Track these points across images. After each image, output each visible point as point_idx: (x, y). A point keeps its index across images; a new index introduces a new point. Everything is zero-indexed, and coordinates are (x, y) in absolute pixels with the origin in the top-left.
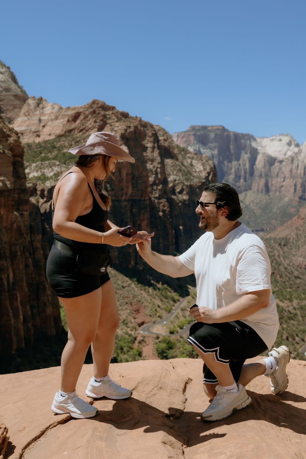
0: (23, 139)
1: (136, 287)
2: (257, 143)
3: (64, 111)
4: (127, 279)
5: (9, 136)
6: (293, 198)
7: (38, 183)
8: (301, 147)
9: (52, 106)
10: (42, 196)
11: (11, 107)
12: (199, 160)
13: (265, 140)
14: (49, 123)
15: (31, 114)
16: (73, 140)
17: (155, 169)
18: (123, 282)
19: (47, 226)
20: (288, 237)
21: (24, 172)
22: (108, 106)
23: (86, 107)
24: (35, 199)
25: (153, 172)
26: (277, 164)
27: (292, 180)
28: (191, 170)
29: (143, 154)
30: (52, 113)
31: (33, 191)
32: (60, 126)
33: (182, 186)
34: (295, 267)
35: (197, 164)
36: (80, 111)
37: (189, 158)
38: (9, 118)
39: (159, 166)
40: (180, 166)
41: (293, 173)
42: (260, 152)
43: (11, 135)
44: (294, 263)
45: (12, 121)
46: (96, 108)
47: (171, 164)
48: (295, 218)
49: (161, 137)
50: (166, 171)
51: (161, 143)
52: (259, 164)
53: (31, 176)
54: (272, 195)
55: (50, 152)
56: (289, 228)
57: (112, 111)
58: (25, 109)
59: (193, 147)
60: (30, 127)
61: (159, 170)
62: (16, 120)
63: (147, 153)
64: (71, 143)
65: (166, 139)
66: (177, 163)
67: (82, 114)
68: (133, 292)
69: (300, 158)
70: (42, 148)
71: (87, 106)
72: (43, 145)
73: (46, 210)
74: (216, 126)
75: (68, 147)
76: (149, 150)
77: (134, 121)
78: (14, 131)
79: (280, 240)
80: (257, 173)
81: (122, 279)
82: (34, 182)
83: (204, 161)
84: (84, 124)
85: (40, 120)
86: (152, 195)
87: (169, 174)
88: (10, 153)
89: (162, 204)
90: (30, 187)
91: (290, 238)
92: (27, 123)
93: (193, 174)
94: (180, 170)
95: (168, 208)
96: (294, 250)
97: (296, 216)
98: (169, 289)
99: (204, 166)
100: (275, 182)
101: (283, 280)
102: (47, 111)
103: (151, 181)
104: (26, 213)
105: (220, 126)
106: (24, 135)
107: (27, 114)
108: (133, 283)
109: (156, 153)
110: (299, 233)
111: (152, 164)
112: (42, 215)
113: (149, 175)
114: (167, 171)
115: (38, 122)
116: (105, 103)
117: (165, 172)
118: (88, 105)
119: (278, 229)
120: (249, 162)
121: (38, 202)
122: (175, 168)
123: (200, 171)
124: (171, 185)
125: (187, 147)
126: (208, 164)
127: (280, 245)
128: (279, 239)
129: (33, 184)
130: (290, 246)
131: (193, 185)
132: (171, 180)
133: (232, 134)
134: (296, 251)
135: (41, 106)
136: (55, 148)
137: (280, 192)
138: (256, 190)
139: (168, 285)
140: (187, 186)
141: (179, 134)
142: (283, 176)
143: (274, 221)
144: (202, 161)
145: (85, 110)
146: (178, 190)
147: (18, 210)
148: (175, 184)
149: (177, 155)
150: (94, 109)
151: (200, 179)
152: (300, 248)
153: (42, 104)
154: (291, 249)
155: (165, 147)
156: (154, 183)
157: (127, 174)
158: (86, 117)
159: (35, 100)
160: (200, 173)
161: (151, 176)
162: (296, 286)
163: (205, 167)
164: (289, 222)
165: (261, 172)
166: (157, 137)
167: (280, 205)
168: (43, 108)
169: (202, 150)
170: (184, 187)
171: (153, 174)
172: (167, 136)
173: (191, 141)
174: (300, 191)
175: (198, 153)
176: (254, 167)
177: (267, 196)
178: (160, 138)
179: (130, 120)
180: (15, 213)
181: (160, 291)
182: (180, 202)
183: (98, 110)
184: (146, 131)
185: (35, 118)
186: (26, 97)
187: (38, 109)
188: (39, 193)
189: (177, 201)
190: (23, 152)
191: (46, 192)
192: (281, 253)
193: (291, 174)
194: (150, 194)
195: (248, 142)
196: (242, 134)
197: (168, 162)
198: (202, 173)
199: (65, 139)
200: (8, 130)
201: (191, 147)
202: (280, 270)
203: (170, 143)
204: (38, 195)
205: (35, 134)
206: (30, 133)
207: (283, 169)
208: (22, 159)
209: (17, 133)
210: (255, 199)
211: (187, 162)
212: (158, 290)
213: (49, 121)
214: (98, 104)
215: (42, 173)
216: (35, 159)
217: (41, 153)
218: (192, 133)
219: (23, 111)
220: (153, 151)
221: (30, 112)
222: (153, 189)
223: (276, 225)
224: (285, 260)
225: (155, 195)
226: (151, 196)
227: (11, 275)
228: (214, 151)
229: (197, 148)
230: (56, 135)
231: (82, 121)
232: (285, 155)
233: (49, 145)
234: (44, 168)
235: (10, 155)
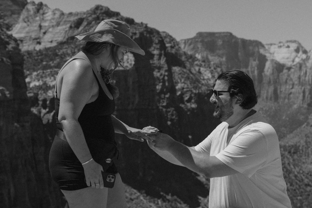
0: (23, 46)
1: (144, 199)
2: (265, 50)
3: (66, 16)
4: (135, 191)
5: (8, 43)
6: (301, 105)
7: (40, 92)
8: (309, 54)
9: (53, 11)
10: (45, 107)
11: (9, 13)
12: (207, 67)
13: (273, 47)
14: (50, 30)
15: (31, 20)
16: (76, 47)
17: (162, 77)
18: (131, 194)
19: (50, 138)
20: (298, 145)
21: (25, 81)
22: (112, 12)
23: (89, 14)
24: (37, 109)
25: (160, 80)
26: (285, 71)
27: (300, 87)
28: (199, 78)
29: (149, 62)
30: (53, 19)
31: (35, 101)
32: (62, 33)
33: (191, 95)
34: (305, 174)
35: (205, 71)
36: (83, 17)
37: (197, 65)
38: (7, 24)
39: (166, 74)
40: (188, 74)
41: (301, 80)
42: (269, 59)
43: (10, 42)
44: (304, 170)
45: (10, 27)
46: (99, 14)
47: (178, 72)
48: (304, 126)
49: (168, 43)
50: (173, 79)
51: (168, 50)
52: (268, 71)
53: (32, 85)
54: (280, 103)
55: (52, 60)
56: (298, 136)
57: (116, 17)
58: (24, 14)
59: (200, 54)
60: (30, 34)
61: (166, 78)
62: (15, 26)
63: (154, 60)
64: (74, 50)
65: (173, 45)
66: (185, 70)
67: (85, 20)
68: (141, 204)
69: (308, 65)
70: (43, 56)
71: (90, 12)
72: (44, 52)
73: (49, 121)
74: (224, 33)
75: (71, 55)
76: (156, 58)
77: (139, 27)
78: (13, 38)
79: (289, 148)
80: (265, 80)
81: (130, 191)
82: (35, 92)
83: (212, 68)
84: (87, 30)
85: (40, 27)
86: (160, 104)
87: (176, 81)
88: (9, 61)
89: (170, 113)
90: (31, 97)
91: (299, 146)
92: (27, 29)
93: (201, 82)
94: (188, 78)
95: (176, 117)
96: (304, 157)
97: (306, 124)
98: (179, 200)
99: (212, 73)
100: (284, 89)
101: (294, 188)
102: (47, 16)
103: (158, 90)
104: (27, 125)
105: (228, 33)
106: (24, 42)
107: (26, 20)
108: (142, 196)
109: (163, 61)
110: (309, 140)
111: (159, 72)
112: (45, 126)
113: (156, 83)
114: (175, 79)
115: (39, 29)
116: (109, 9)
117: (172, 81)
118: (91, 10)
119: (288, 136)
120: (258, 69)
121: (40, 112)
122: (183, 76)
123: (209, 79)
124: (179, 93)
125: (195, 54)
126: (216, 71)
127: (290, 152)
128: (289, 146)
129: (34, 93)
130: (300, 153)
131: (201, 93)
132: (178, 88)
133: (240, 40)
134: (306, 159)
135: (41, 11)
136: (57, 55)
137: (289, 99)
138: (265, 97)
139: (178, 196)
140: (195, 94)
141: (187, 41)
142: (291, 82)
143: (283, 128)
144: (210, 68)
145: (88, 15)
146: (186, 98)
147: (18, 122)
148: (183, 92)
149: (185, 62)
150: (98, 14)
151: (208, 87)
152: (310, 156)
153: (42, 9)
154: (301, 156)
155: (172, 54)
156: (162, 92)
157: (133, 83)
158: (89, 23)
159: (34, 5)
160: (208, 81)
161: (158, 84)
162: (306, 194)
163: (213, 75)
164: (298, 129)
165: (270, 79)
166: (164, 44)
167: (289, 112)
168: (43, 14)
169: (210, 58)
170: (193, 95)
171: (160, 82)
172: (174, 43)
173: (198, 48)
174: (309, 98)
175: (206, 61)
176: (263, 74)
177: (276, 103)
178: (167, 45)
179: (136, 26)
180: (16, 124)
181: (170, 203)
182: (189, 110)
183: (102, 16)
184: (153, 38)
185: (34, 25)
186: (25, 3)
187: (38, 14)
188: (40, 103)
189: (186, 110)
190: (23, 60)
191: (48, 102)
192: (291, 161)
193: (300, 81)
194: (158, 103)
195: (256, 49)
196: (250, 41)
197: (175, 70)
198: (210, 80)
199: (67, 46)
200: (6, 37)
201: (199, 54)
202: (290, 178)
203: (177, 50)
204: (40, 105)
205: (36, 41)
206: (30, 40)
207: (292, 76)
208: (22, 67)
209: (15, 40)
210: (264, 107)
211: (195, 70)
212: (167, 201)
213: (50, 28)
214: (102, 9)
215: (44, 83)
216: (35, 68)
217: (42, 61)
218: (199, 40)
219: (22, 17)
220: (159, 59)
221: (30, 18)
222: (160, 98)
223: (285, 132)
224: (295, 168)
225: (162, 104)
226: (158, 105)
227: (12, 190)
228: (222, 58)
229: (205, 55)
230: (57, 43)
231: (85, 27)
232: (293, 61)
233: (50, 53)
234: (46, 77)
235: (9, 64)
